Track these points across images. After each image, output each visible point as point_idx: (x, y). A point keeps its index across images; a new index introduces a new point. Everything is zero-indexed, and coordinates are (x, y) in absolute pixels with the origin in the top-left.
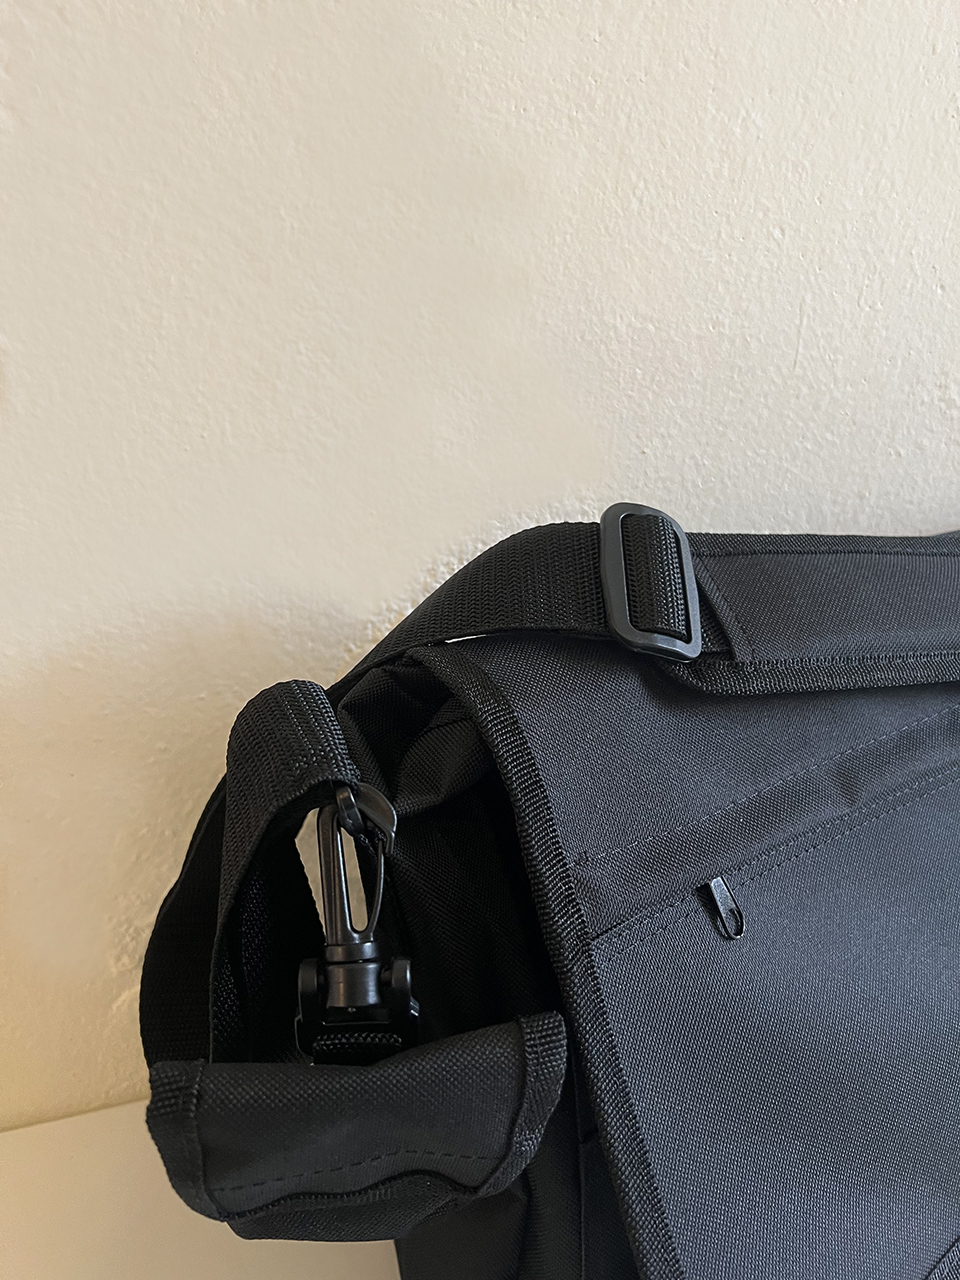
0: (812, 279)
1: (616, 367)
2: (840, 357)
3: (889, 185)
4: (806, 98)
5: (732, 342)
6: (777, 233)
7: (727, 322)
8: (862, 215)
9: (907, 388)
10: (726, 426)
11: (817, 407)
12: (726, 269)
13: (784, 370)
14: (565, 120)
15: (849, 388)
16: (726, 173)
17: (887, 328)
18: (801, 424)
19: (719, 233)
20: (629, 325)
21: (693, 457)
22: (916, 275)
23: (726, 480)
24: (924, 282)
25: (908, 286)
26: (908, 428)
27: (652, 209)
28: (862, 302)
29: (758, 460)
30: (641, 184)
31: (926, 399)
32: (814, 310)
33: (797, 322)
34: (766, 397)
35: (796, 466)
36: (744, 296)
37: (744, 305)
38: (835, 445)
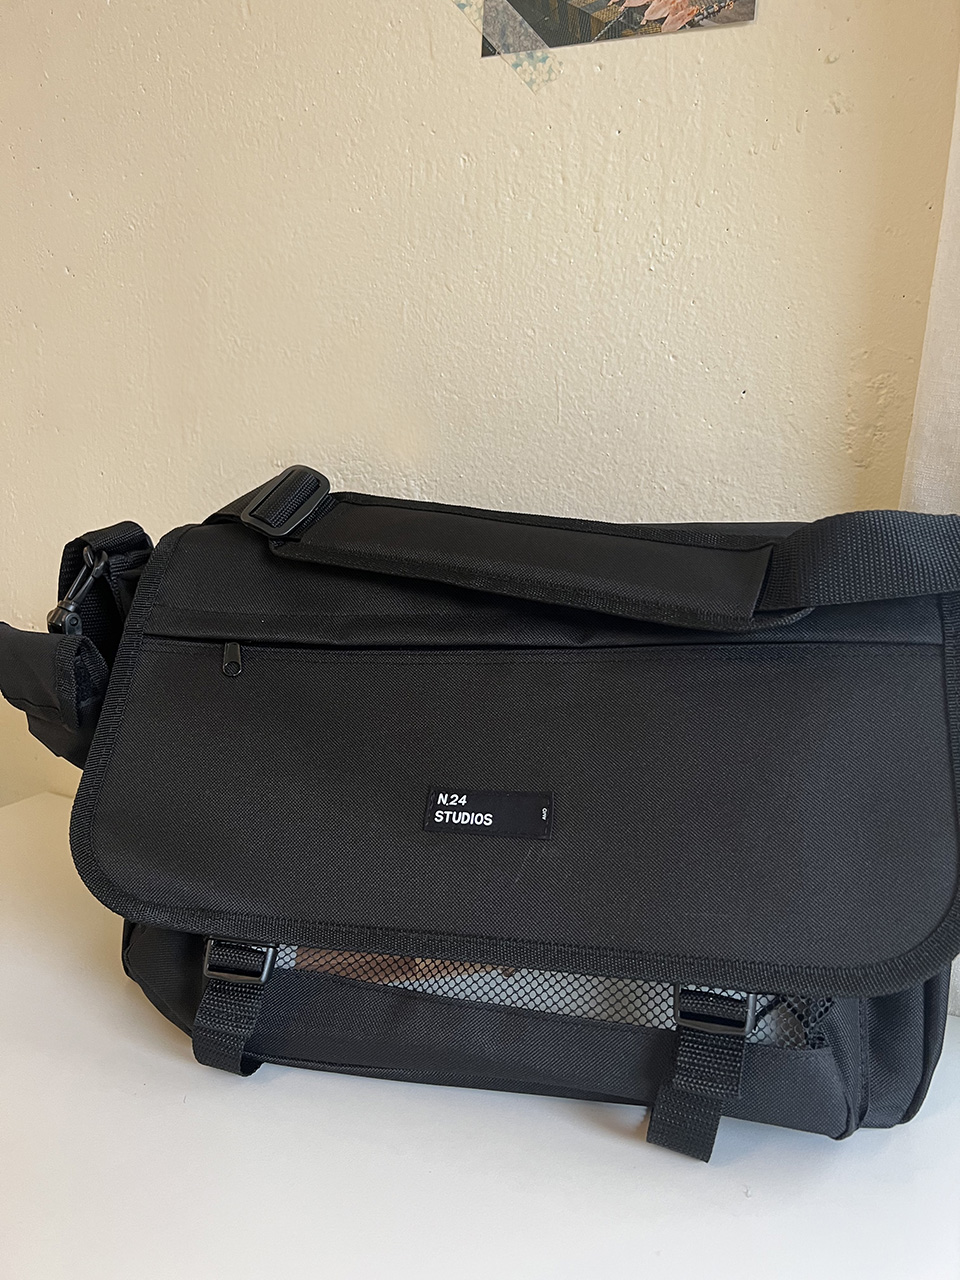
0: (561, 360)
1: (437, 422)
2: (593, 412)
3: (609, 291)
4: (536, 248)
5: (510, 405)
6: (530, 333)
7: (504, 391)
8: (592, 313)
9: (659, 436)
10: (514, 462)
11: (581, 450)
12: (498, 358)
13: (551, 423)
14: (396, 287)
15: (606, 435)
16: (490, 300)
17: (630, 390)
18: (570, 462)
19: (491, 336)
20: (442, 396)
21: (493, 482)
22: (647, 350)
23: (520, 500)
24: (656, 354)
25: (642, 358)
26: (667, 467)
27: (448, 327)
28: (604, 372)
29: (541, 486)
30: (440, 314)
32: (566, 380)
33: (555, 389)
34: (539, 441)
35: (572, 493)
36: (513, 374)
37: (514, 380)
38: (602, 479)
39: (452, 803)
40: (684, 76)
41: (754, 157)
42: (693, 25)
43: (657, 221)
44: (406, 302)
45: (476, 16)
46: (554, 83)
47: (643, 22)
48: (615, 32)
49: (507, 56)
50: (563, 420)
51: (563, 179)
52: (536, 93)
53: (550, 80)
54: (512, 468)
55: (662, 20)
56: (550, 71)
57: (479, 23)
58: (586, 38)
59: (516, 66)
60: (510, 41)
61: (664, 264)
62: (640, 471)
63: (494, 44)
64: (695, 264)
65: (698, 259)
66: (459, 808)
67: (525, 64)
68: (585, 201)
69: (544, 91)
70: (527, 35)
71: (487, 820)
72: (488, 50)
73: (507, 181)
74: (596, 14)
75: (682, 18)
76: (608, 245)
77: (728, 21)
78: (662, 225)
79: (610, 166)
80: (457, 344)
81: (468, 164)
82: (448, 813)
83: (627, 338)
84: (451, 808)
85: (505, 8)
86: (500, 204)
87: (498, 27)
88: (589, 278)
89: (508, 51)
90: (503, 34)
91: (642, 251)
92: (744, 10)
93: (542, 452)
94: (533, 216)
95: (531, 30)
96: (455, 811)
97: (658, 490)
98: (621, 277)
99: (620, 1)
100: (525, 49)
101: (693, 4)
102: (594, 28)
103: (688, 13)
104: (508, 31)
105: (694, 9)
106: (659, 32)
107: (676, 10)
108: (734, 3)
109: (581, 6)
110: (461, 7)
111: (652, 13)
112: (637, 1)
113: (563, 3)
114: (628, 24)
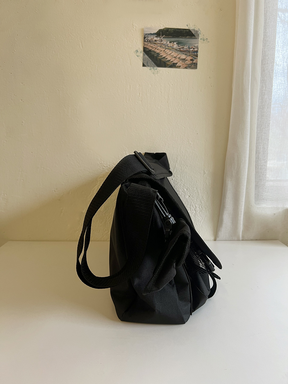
2: (168, 137)
3: (171, 114)
4: (155, 105)
5: (150, 136)
7: (148, 133)
9: (182, 142)
13: (159, 140)
17: (175, 133)
25: (178, 127)
26: (183, 148)
28: (170, 130)
32: (162, 131)
33: (160, 133)
34: (157, 143)
40: (184, 77)
41: (198, 92)
42: (186, 68)
45: (141, 59)
46: (159, 74)
47: (177, 66)
48: (171, 67)
49: (148, 67)
50: (162, 139)
51: (161, 92)
52: (154, 75)
53: (157, 73)
55: (180, 66)
56: (158, 72)
57: (142, 60)
58: (165, 67)
59: (150, 70)
60: (149, 65)
61: (182, 110)
62: (178, 148)
64: (187, 110)
67: (152, 69)
68: (165, 97)
69: (156, 75)
70: (153, 64)
72: (144, 65)
73: (148, 91)
74: (167, 63)
76: (171, 106)
77: (192, 68)
78: (181, 103)
79: (170, 91)
81: (140, 87)
83: (175, 123)
85: (148, 58)
86: (147, 96)
87: (146, 61)
88: (166, 111)
90: (147, 63)
91: (177, 107)
92: (195, 67)
95: (153, 63)
98: (173, 112)
99: (172, 62)
100: (152, 67)
101: (186, 64)
102: (167, 65)
103: (185, 66)
104: (149, 63)
105: (186, 65)
106: (179, 68)
107: (183, 65)
108: (193, 65)
109: (164, 61)
110: (138, 56)
111: (178, 64)
112: (175, 62)
113: (160, 60)
114: (174, 66)
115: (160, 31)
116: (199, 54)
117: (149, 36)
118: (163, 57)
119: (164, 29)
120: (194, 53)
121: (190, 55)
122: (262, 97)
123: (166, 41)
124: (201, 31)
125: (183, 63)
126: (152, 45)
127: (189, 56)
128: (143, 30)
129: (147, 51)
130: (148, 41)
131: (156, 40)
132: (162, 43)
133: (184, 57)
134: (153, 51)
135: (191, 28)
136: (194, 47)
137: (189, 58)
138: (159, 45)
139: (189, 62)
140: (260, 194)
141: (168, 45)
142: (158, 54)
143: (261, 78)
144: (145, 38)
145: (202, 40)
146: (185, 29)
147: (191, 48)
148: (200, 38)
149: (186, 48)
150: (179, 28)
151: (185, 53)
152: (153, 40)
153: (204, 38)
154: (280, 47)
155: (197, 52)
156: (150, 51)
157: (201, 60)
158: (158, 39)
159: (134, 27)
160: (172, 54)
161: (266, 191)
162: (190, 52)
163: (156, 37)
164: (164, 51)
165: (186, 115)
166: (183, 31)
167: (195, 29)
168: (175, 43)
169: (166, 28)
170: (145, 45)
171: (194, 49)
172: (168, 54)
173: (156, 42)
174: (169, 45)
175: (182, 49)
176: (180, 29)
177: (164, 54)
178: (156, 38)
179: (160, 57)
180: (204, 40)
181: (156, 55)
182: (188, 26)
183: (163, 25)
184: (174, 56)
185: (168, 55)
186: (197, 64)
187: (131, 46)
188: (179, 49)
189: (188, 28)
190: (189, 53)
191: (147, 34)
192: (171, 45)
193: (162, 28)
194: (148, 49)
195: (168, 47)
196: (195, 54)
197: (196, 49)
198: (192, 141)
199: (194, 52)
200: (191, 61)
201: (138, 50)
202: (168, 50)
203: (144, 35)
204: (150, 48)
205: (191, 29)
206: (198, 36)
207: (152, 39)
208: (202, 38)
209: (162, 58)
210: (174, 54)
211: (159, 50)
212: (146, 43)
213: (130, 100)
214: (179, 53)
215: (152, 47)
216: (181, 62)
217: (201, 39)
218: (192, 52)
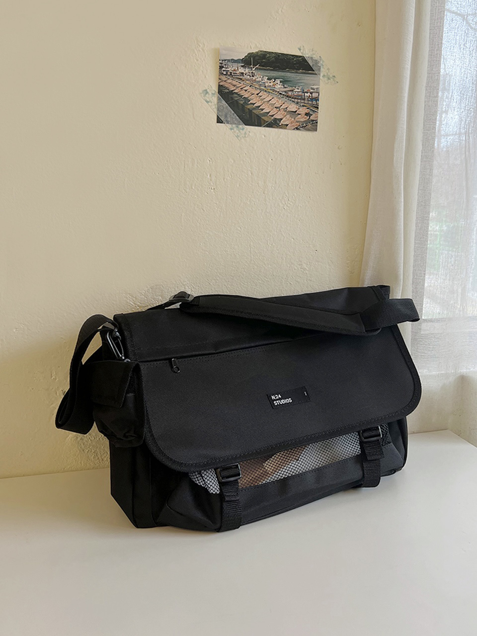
0: (252, 239)
2: (264, 258)
3: (270, 215)
4: (241, 198)
5: (231, 255)
6: (239, 228)
7: (228, 250)
8: (263, 223)
9: (289, 266)
10: (233, 277)
11: (260, 271)
12: (226, 238)
13: (249, 262)
15: (270, 266)
16: (222, 215)
17: (278, 250)
18: (256, 276)
19: (223, 229)
21: (225, 285)
22: (284, 236)
24: (287, 238)
25: (282, 239)
26: (292, 276)
27: (203, 225)
28: (268, 244)
30: (199, 220)
31: (296, 268)
32: (254, 247)
33: (250, 250)
34: (244, 269)
36: (232, 244)
37: (233, 246)
38: (269, 281)
39: (277, 398)
40: (294, 145)
41: (317, 175)
42: (297, 129)
43: (286, 192)
44: (183, 214)
45: (214, 107)
47: (280, 124)
48: (270, 125)
49: (227, 125)
50: (253, 261)
51: (251, 174)
52: (239, 141)
53: (245, 137)
54: (232, 279)
55: (287, 125)
56: (245, 133)
57: (216, 110)
58: (260, 125)
59: (231, 129)
60: (229, 119)
61: (289, 207)
62: (283, 278)
63: (222, 119)
64: (299, 207)
65: (300, 206)
66: (280, 399)
67: (235, 129)
68: (260, 182)
69: (243, 140)
70: (236, 119)
71: (290, 400)
72: (219, 121)
73: (228, 171)
74: (263, 118)
75: (293, 126)
76: (269, 199)
77: (309, 130)
78: (288, 194)
79: (269, 171)
80: (208, 232)
81: (211, 162)
82: (278, 401)
83: (277, 232)
84: (277, 400)
85: (227, 107)
86: (225, 180)
87: (224, 113)
88: (262, 210)
89: (228, 123)
90: (226, 116)
91: (281, 202)
92: (313, 127)
93: (245, 273)
94: (240, 185)
95: (237, 117)
96: (279, 401)
97: (289, 284)
98: (274, 211)
99: (273, 116)
100: (235, 124)
101: (297, 122)
102: (262, 122)
103: (296, 125)
104: (228, 116)
105: (298, 124)
106: (286, 129)
107: (292, 123)
108: (310, 125)
109: (257, 113)
110: (207, 102)
111: (283, 122)
112: (278, 116)
113: (250, 111)
114: (275, 124)
115: (250, 55)
116: (320, 103)
117: (229, 63)
118: (255, 105)
119: (257, 53)
120: (312, 101)
121: (305, 105)
122: (424, 187)
123: (261, 76)
124: (323, 62)
125: (293, 119)
126: (234, 83)
127: (303, 106)
128: (217, 52)
129: (225, 94)
130: (227, 73)
131: (243, 73)
132: (254, 78)
133: (294, 107)
134: (236, 93)
135: (307, 54)
136: (311, 91)
137: (303, 111)
138: (247, 82)
139: (302, 118)
140: (419, 354)
141: (264, 83)
142: (247, 100)
143: (422, 153)
144: (221, 67)
145: (326, 79)
146: (297, 56)
147: (307, 93)
148: (322, 75)
149: (297, 90)
150: (285, 52)
151: (296, 100)
152: (238, 72)
153: (329, 74)
154: (455, 101)
155: (317, 99)
156: (232, 92)
157: (322, 116)
158: (247, 70)
159: (200, 44)
160: (273, 101)
161: (430, 348)
162: (304, 99)
163: (242, 66)
164: (257, 94)
165: (296, 216)
166: (293, 59)
167: (314, 56)
168: (278, 81)
169: (261, 51)
170: (223, 81)
171: (311, 93)
172: (265, 100)
173: (243, 76)
174: (267, 84)
175: (290, 93)
176: (288, 55)
177: (259, 101)
178: (242, 68)
179: (249, 107)
180: (329, 79)
181: (242, 102)
182: (302, 51)
183: (256, 45)
184: (275, 106)
185: (264, 102)
186: (317, 123)
187: (194, 81)
188: (285, 92)
189: (301, 55)
190: (303, 101)
191: (225, 60)
192: (271, 84)
193: (254, 51)
194: (227, 88)
195: (265, 87)
196: (313, 104)
197: (315, 95)
198: (307, 264)
199: (312, 99)
200: (306, 116)
201: (208, 90)
202: (265, 93)
203: (221, 62)
204: (232, 88)
205: (307, 56)
206: (319, 70)
207: (235, 70)
208: (326, 74)
209: (254, 109)
210: (277, 102)
211: (249, 92)
212: (224, 78)
213: (193, 188)
214: (284, 99)
215: (234, 86)
216: (288, 116)
217: (324, 76)
218: (308, 100)
